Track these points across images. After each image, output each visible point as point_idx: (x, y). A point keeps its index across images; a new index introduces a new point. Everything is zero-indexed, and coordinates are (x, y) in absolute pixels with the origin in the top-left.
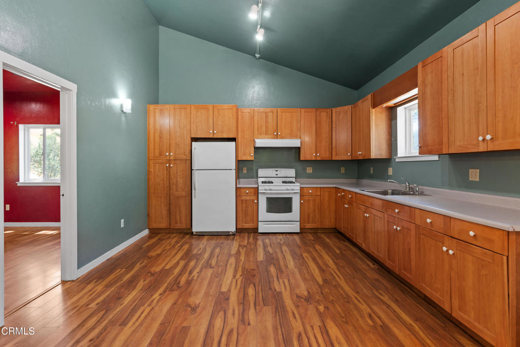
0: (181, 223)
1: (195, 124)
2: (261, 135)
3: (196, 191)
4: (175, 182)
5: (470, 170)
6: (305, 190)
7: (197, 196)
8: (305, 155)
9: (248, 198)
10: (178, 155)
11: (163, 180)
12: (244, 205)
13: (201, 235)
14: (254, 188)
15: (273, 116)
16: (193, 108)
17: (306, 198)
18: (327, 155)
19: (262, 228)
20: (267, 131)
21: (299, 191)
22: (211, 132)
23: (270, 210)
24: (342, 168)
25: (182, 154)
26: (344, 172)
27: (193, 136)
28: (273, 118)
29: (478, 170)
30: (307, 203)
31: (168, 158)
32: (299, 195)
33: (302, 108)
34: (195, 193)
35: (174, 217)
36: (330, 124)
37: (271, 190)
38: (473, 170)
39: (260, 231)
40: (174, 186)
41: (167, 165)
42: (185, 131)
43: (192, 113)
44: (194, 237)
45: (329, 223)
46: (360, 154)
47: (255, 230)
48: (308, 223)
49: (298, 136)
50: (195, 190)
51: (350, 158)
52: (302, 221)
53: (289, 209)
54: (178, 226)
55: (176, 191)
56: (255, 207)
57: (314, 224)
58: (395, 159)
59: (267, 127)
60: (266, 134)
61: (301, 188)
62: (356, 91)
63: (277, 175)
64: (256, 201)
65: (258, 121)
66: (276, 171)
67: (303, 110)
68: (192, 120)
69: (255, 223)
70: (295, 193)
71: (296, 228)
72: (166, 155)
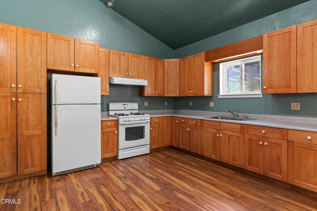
0: (33, 166)
1: (52, 54)
2: (115, 73)
3: (58, 128)
4: (24, 119)
5: (292, 104)
6: (153, 120)
7: (58, 133)
8: (148, 92)
9: (109, 130)
10: (30, 87)
11: (7, 118)
12: (106, 137)
13: (64, 175)
14: (115, 120)
15: (125, 59)
16: (49, 37)
17: (154, 125)
18: (162, 93)
19: (122, 155)
20: (120, 71)
21: (149, 121)
22: (72, 65)
23: (127, 138)
24: (165, 102)
25: (35, 87)
26: (167, 105)
27: (50, 68)
28: (125, 61)
29: (299, 103)
30: (153, 130)
31: (14, 91)
32: (149, 123)
33: (146, 56)
34: (56, 130)
35: (24, 160)
36: (163, 70)
37: (129, 121)
38: (295, 104)
39: (120, 158)
40: (24, 124)
41: (14, 99)
42: (40, 61)
43: (49, 41)
44: (54, 178)
45: (167, 143)
46: (191, 93)
47: (115, 158)
48: (154, 145)
49: (143, 78)
50: (56, 126)
51: (178, 96)
52: (151, 144)
53: (142, 136)
54: (30, 170)
55: (27, 130)
56: (116, 137)
57: (158, 145)
58: (218, 96)
59: (120, 67)
60: (119, 73)
61: (151, 118)
62: (174, 51)
63: (125, 108)
64: (116, 132)
65: (113, 61)
66: (124, 105)
67: (147, 57)
68: (49, 49)
69: (115, 152)
70: (147, 122)
71: (146, 150)
72: (11, 87)
